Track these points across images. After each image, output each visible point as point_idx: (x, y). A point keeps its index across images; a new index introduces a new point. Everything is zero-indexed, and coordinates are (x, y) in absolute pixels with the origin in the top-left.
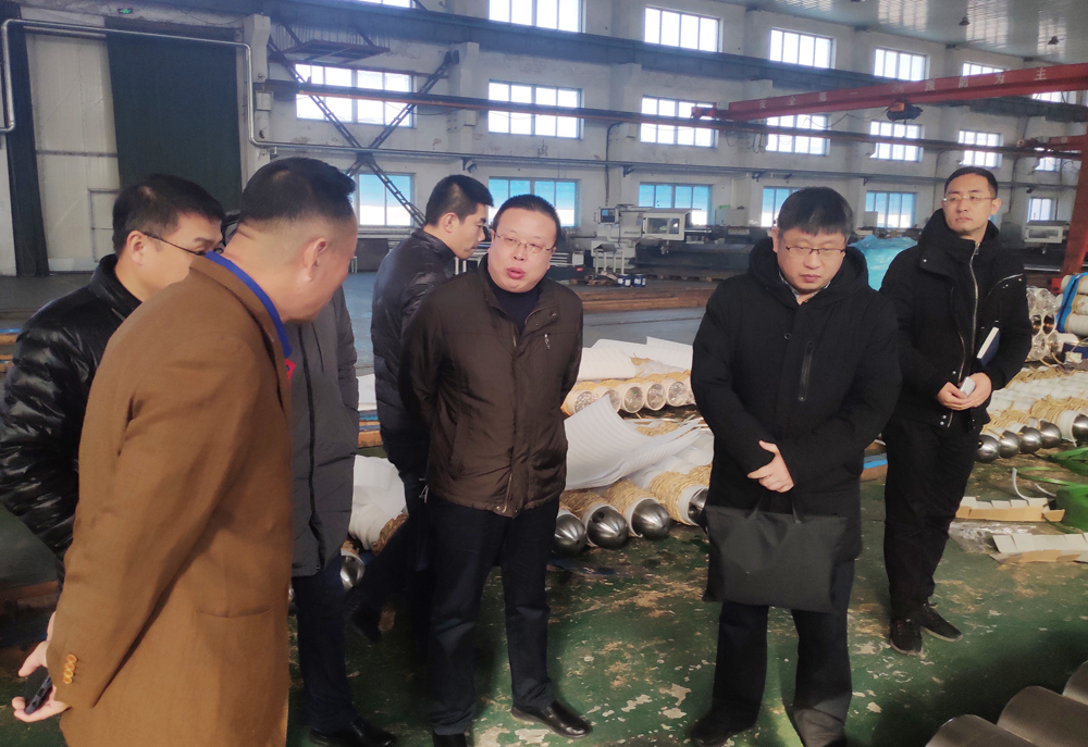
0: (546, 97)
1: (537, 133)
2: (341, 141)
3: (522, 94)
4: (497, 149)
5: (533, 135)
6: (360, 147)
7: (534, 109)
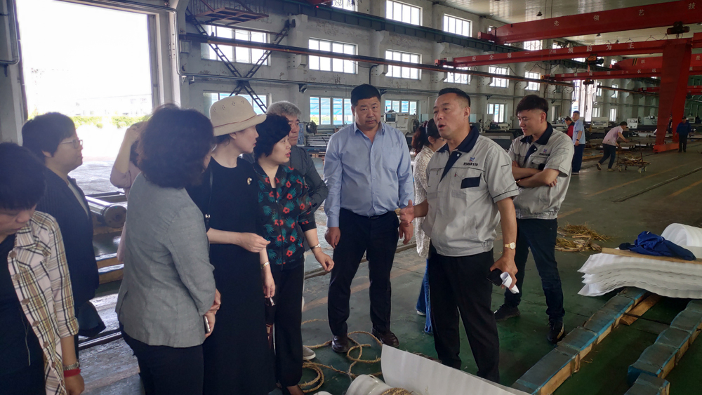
0: (338, 48)
1: (334, 70)
2: (228, 73)
3: (325, 46)
4: (314, 79)
5: (332, 72)
6: (241, 76)
7: (331, 55)
